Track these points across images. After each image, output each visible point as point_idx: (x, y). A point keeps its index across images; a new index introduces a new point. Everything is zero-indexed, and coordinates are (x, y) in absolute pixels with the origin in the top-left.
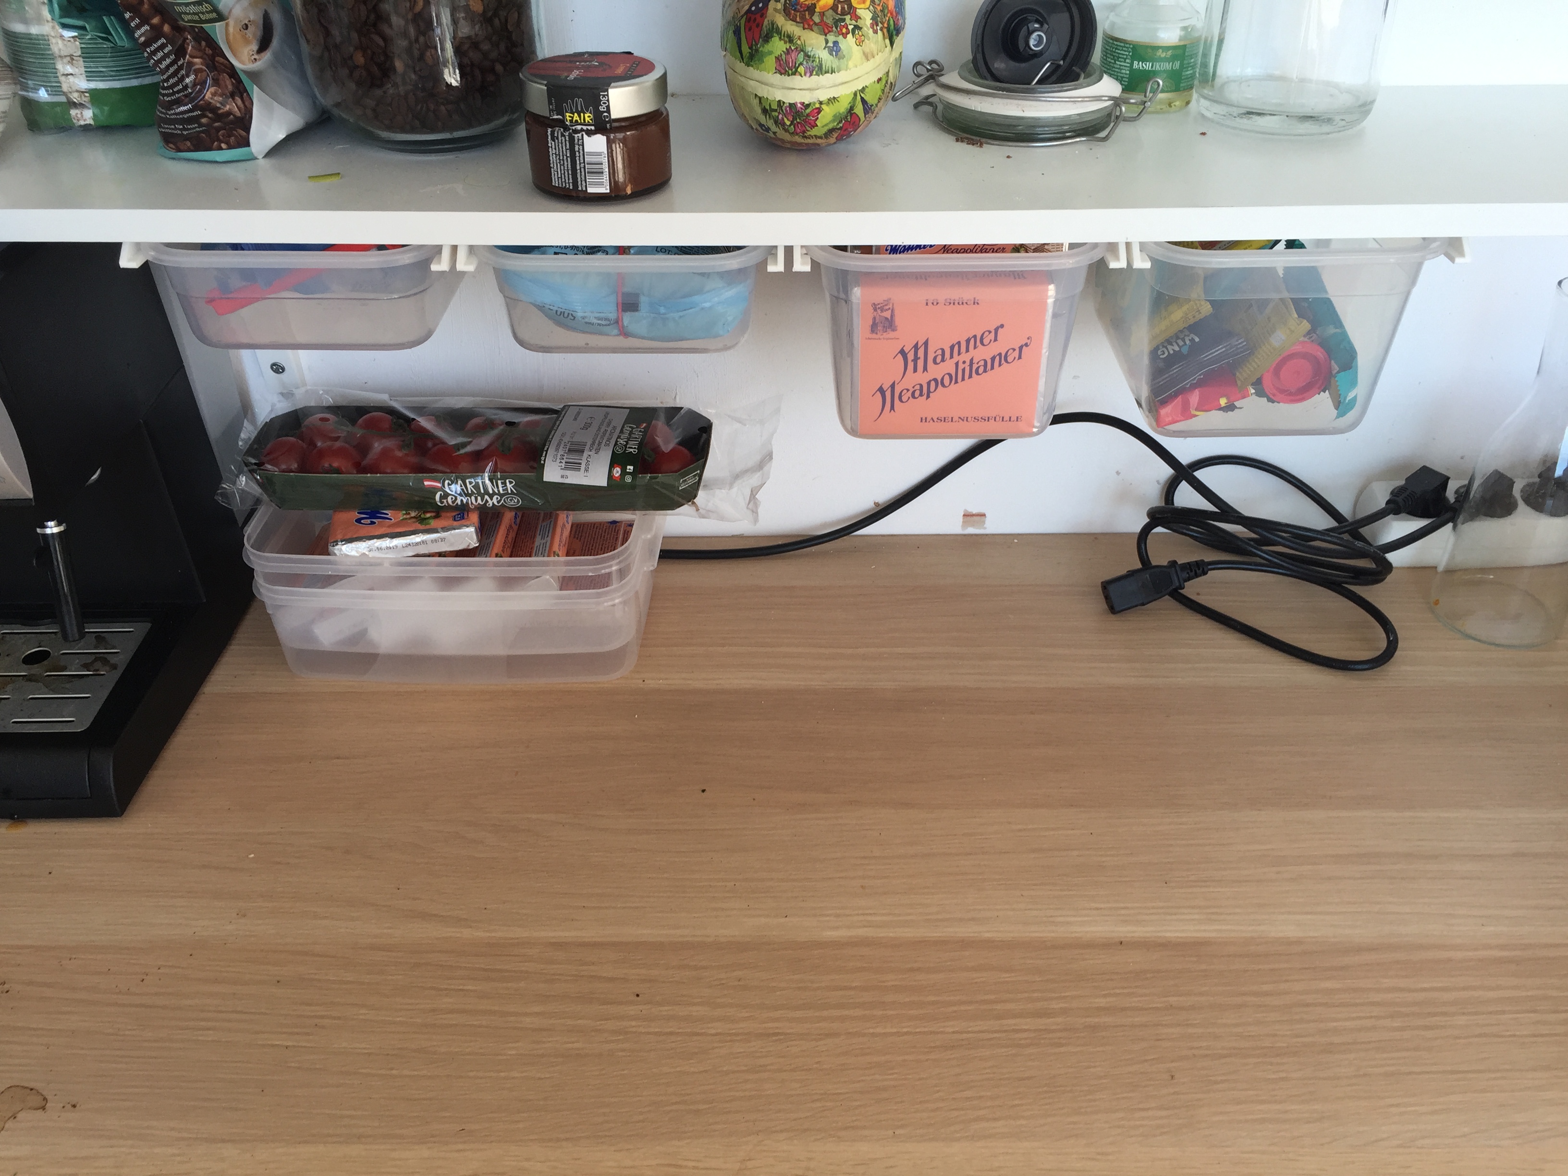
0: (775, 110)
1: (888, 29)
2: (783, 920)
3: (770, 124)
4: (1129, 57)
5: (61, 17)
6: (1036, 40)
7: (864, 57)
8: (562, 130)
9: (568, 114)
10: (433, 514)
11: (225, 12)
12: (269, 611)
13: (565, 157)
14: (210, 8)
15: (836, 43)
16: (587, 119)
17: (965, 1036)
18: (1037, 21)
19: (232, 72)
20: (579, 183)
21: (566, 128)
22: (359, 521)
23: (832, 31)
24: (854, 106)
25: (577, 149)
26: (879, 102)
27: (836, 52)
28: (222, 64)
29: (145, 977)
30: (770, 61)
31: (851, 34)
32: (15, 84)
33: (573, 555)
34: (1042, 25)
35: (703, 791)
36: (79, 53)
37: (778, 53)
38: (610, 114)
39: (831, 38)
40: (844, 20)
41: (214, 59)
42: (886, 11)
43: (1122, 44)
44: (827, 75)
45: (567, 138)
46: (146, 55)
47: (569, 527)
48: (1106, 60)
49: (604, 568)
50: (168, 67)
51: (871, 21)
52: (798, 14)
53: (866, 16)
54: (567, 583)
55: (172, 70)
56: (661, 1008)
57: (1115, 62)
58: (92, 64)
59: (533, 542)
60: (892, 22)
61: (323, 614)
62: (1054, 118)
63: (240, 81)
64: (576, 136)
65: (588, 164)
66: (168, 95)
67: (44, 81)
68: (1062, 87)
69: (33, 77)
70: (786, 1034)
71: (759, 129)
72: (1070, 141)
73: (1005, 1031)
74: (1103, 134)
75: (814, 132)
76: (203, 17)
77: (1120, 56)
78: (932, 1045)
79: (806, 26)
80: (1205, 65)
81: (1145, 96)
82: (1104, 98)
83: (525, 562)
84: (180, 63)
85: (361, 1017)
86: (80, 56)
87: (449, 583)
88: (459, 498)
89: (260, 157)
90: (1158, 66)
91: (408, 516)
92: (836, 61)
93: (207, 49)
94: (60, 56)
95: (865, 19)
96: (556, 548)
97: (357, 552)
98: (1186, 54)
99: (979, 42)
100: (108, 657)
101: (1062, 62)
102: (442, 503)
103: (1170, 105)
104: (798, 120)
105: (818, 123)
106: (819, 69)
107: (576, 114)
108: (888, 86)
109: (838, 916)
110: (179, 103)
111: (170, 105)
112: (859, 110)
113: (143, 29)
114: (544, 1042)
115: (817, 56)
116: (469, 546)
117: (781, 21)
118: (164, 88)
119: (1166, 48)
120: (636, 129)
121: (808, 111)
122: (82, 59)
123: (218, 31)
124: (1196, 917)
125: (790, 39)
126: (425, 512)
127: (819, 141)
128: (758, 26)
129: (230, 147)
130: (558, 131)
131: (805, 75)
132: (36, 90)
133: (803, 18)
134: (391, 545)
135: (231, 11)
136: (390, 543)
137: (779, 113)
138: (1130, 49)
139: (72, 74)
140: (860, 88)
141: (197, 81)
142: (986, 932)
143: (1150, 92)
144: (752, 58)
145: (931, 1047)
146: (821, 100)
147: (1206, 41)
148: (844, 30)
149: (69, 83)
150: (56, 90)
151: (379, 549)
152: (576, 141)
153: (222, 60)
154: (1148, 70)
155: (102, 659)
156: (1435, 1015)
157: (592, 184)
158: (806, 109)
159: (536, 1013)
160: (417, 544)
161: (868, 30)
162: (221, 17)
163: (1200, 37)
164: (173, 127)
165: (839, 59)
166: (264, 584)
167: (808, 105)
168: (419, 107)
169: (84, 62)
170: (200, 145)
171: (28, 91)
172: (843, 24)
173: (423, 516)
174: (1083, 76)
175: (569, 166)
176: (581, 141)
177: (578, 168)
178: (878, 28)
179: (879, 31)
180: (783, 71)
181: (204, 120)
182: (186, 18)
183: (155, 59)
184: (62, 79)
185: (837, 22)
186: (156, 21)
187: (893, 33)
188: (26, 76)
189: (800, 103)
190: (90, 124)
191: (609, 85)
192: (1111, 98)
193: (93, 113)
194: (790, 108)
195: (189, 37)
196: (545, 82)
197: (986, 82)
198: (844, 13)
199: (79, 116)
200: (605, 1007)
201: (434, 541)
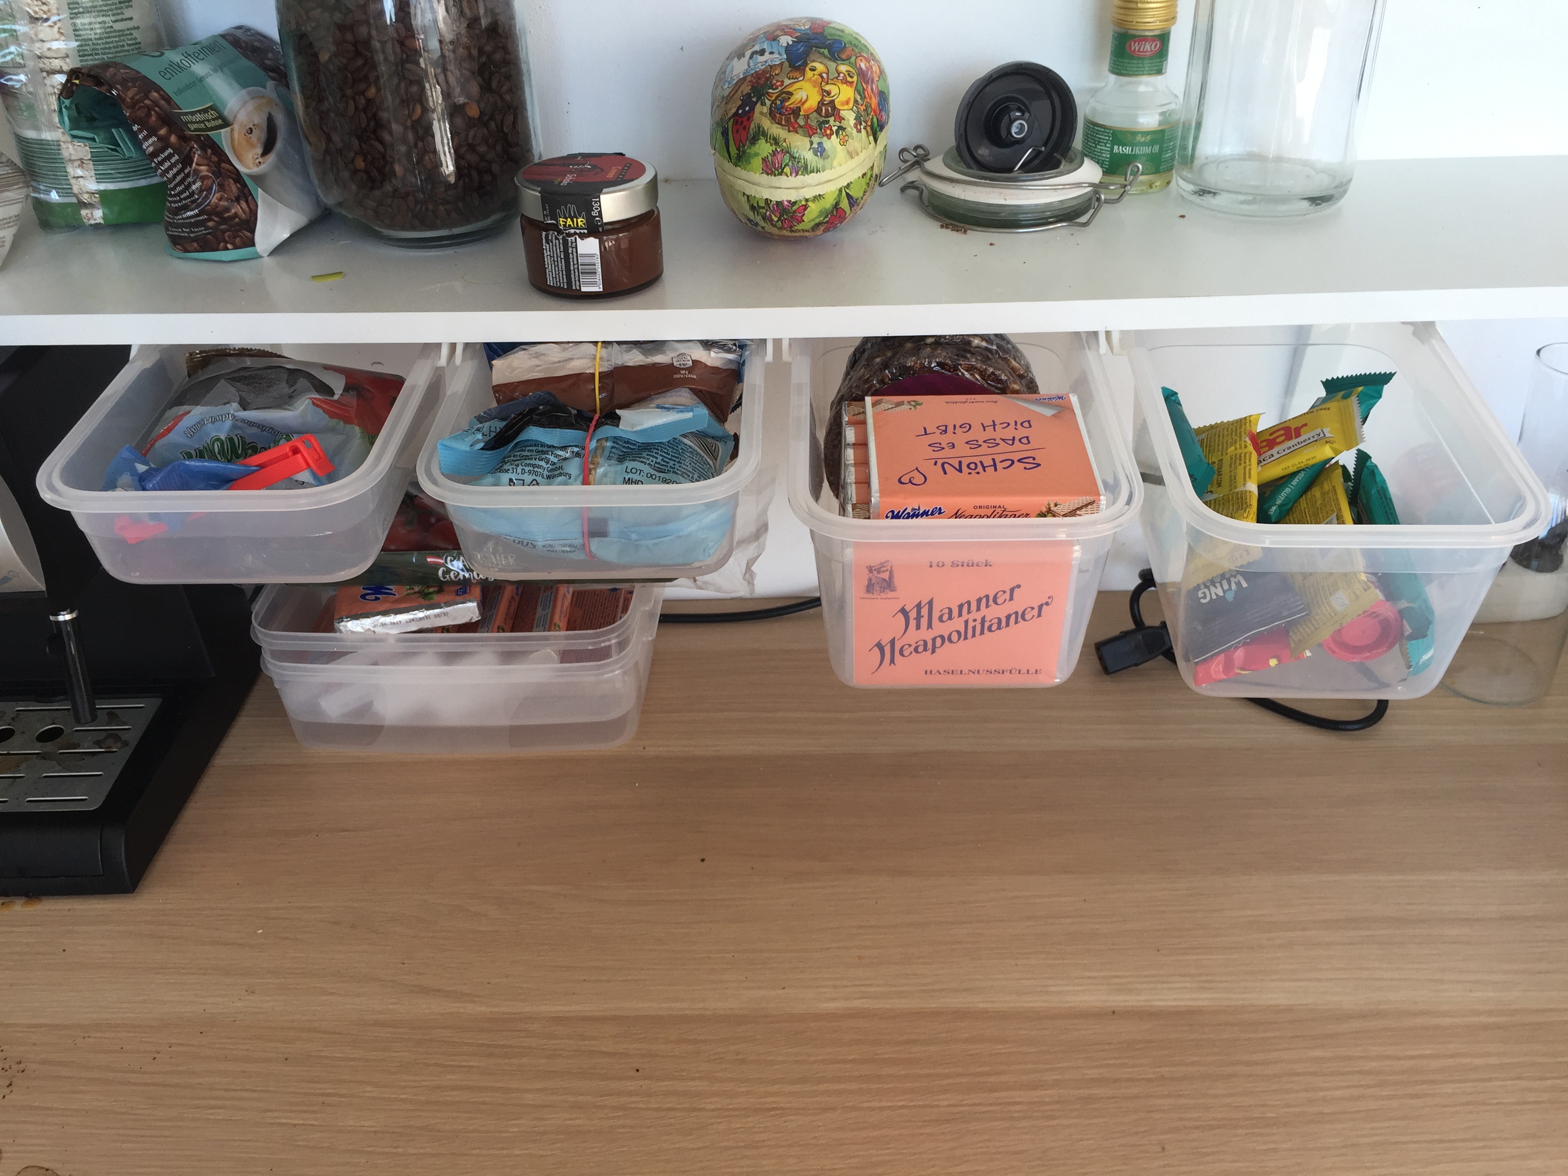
0: (763, 208)
1: (872, 126)
2: (781, 992)
3: (759, 219)
4: (1109, 142)
5: (71, 129)
6: (1018, 128)
7: (848, 156)
8: (556, 233)
9: (561, 219)
10: (436, 589)
11: (230, 118)
12: (277, 686)
13: (559, 259)
14: (215, 114)
15: (820, 144)
16: (580, 224)
17: (959, 1109)
18: (1019, 110)
19: (237, 177)
20: (574, 282)
21: (560, 232)
22: (363, 597)
23: (817, 133)
24: (840, 201)
25: (570, 251)
26: (864, 195)
27: (820, 152)
28: (228, 170)
29: (156, 1055)
30: (757, 163)
31: (835, 135)
32: (28, 187)
33: (574, 629)
34: (1023, 113)
35: (703, 860)
36: (89, 157)
37: (764, 155)
38: (601, 217)
39: (816, 139)
40: (828, 122)
41: (220, 167)
42: (870, 110)
43: (1102, 130)
44: (812, 174)
45: (561, 241)
46: (153, 165)
47: (569, 596)
48: (1087, 144)
49: (604, 641)
50: (175, 176)
51: (855, 121)
52: (783, 117)
53: (850, 117)
54: (567, 656)
55: (179, 178)
56: (661, 1084)
57: (1096, 145)
58: (101, 167)
59: (535, 614)
60: (875, 120)
61: (329, 688)
62: (1036, 205)
63: (244, 185)
64: (570, 239)
65: (581, 265)
66: (175, 202)
67: (56, 184)
68: (1043, 175)
69: (45, 180)
70: (783, 1109)
71: (748, 223)
72: (1051, 227)
73: (1000, 1104)
74: (1083, 219)
75: (800, 227)
76: (209, 125)
77: (1101, 140)
78: (927, 1118)
79: (791, 129)
80: (1184, 148)
81: (1125, 180)
82: (1084, 185)
83: (527, 637)
84: (186, 171)
85: (368, 1094)
86: (89, 160)
87: (451, 657)
88: (461, 573)
89: (265, 255)
90: (1137, 150)
91: (412, 591)
92: (821, 161)
93: (213, 156)
94: (70, 160)
95: (849, 120)
96: (556, 619)
97: (363, 628)
98: (1165, 138)
99: (962, 132)
100: (120, 733)
101: (1043, 149)
102: (445, 578)
103: (1151, 187)
104: (785, 217)
105: (805, 218)
106: (805, 169)
107: (569, 220)
108: (873, 179)
109: (835, 987)
110: (185, 209)
111: (177, 211)
112: (845, 204)
113: (150, 141)
114: (546, 1119)
115: (802, 157)
116: (471, 620)
117: (767, 124)
118: (171, 196)
119: (1145, 133)
120: (628, 231)
121: (795, 208)
122: (91, 163)
123: (223, 137)
124: (1188, 985)
125: (776, 141)
126: (429, 587)
127: (807, 234)
128: (744, 128)
129: (236, 247)
130: (552, 234)
131: (791, 175)
132: (48, 192)
133: (788, 120)
134: (395, 621)
135: (235, 117)
136: (394, 618)
137: (767, 210)
138: (1110, 135)
139: (82, 177)
140: (845, 184)
141: (203, 187)
142: (979, 1002)
143: (1130, 175)
144: (740, 159)
145: (925, 1121)
146: (807, 197)
147: (1184, 124)
148: (828, 132)
149: (80, 185)
150: (66, 191)
151: (383, 625)
152: (570, 244)
153: (226, 166)
154: (1128, 154)
155: (114, 736)
156: (1423, 1082)
157: (586, 284)
158: (792, 206)
159: (538, 1090)
160: (421, 619)
161: (851, 129)
162: (226, 124)
163: (1179, 120)
164: (180, 230)
165: (824, 159)
166: (272, 661)
167: (795, 203)
168: (419, 207)
169: (94, 165)
170: (206, 245)
171: (40, 193)
172: (827, 126)
173: (426, 591)
174: (1063, 162)
175: (564, 267)
176: (574, 244)
177: (572, 269)
178: (862, 127)
179: (862, 130)
180: (770, 172)
181: (210, 224)
182: (192, 127)
183: (163, 168)
184: (73, 181)
185: (821, 124)
186: (163, 132)
187: (876, 130)
188: (40, 179)
189: (787, 201)
190: (100, 224)
191: (600, 192)
192: (1092, 185)
193: (103, 213)
194: (777, 207)
195: (195, 146)
196: (539, 189)
197: (971, 171)
198: (828, 115)
199: (89, 215)
200: (605, 1082)
201: (436, 616)
